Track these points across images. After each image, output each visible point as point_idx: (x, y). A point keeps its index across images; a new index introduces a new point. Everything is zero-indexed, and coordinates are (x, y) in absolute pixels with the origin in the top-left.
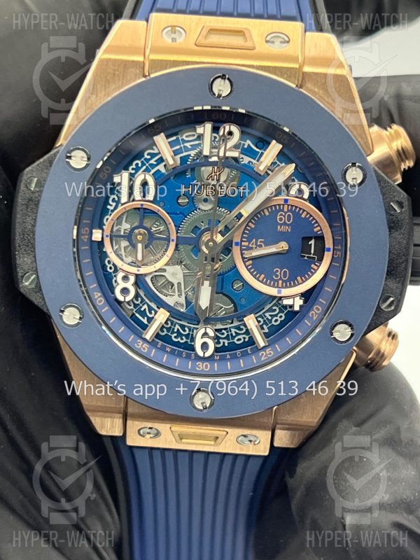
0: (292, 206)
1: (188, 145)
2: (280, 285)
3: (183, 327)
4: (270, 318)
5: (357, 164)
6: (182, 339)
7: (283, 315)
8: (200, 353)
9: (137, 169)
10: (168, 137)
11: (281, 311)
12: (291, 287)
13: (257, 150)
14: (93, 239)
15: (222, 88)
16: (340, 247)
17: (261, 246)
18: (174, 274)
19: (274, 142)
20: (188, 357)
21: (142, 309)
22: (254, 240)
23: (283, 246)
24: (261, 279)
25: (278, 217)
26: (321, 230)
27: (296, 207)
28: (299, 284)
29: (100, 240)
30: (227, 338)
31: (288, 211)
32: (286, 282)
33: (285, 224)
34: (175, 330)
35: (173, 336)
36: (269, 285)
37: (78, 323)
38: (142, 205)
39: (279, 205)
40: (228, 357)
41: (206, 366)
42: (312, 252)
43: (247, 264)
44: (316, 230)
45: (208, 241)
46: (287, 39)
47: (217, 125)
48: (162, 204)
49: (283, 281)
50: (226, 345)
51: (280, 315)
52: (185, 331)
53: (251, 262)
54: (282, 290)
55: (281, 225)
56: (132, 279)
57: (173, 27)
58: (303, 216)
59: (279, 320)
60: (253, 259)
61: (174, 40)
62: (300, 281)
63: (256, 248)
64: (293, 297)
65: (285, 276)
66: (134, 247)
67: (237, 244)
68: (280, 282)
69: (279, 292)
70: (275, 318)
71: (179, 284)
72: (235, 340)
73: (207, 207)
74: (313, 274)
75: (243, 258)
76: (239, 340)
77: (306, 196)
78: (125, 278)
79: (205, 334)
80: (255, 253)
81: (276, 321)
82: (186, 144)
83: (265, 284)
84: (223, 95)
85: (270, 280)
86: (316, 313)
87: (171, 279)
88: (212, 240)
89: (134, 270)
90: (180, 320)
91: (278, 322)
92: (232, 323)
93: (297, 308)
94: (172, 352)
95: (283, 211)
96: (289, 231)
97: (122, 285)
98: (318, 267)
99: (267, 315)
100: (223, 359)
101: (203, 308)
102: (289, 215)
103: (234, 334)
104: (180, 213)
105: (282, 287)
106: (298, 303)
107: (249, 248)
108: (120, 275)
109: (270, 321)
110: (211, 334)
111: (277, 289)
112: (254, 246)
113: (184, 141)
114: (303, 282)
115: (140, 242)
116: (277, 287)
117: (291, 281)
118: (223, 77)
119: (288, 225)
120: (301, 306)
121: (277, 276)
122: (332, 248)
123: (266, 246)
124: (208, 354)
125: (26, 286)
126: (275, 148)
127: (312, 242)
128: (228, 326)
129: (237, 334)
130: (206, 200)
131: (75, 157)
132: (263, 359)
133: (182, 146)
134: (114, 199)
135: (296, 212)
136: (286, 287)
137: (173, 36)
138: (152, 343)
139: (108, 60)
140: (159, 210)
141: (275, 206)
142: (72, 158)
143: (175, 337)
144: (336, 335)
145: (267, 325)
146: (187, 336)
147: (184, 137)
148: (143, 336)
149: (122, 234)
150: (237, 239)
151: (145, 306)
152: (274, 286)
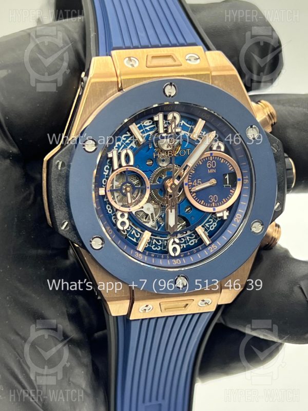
0: (215, 157)
1: (147, 128)
2: (214, 205)
3: (158, 240)
4: (208, 226)
5: (253, 126)
6: (158, 248)
7: (215, 223)
8: (173, 254)
9: (119, 147)
10: (136, 125)
11: (214, 221)
12: (220, 205)
13: (189, 126)
14: (100, 194)
15: (170, 91)
16: (247, 177)
17: (200, 184)
18: (148, 209)
19: (200, 119)
20: (165, 258)
21: (132, 233)
22: (195, 180)
23: (213, 181)
24: (202, 203)
25: (208, 164)
26: (233, 168)
27: (217, 157)
28: (225, 203)
29: (104, 194)
30: (185, 243)
31: (213, 160)
32: (217, 203)
33: (212, 168)
34: (154, 243)
35: (153, 247)
36: (207, 206)
37: (102, 247)
38: (127, 169)
39: (207, 157)
40: (189, 254)
41: (178, 262)
42: (228, 183)
43: (193, 195)
44: (230, 169)
45: (172, 185)
46: (198, 57)
47: (166, 114)
48: (138, 166)
49: (215, 203)
50: (185, 247)
51: (214, 224)
52: (159, 242)
53: (195, 194)
54: (215, 208)
55: (210, 169)
56: (126, 215)
57: (129, 58)
58: (222, 162)
59: (214, 227)
60: (197, 192)
61: (132, 65)
62: (225, 201)
63: (197, 185)
64: (222, 211)
65: (216, 200)
66: (125, 195)
67: (186, 184)
68: (213, 203)
69: (214, 209)
70: (211, 226)
71: (152, 214)
72: (190, 244)
73: (164, 164)
74: (232, 196)
75: (191, 192)
76: (192, 243)
77: (223, 149)
78: (122, 215)
79: (174, 242)
80: (197, 188)
81: (212, 227)
82: (146, 128)
83: (205, 206)
84: (172, 95)
85: (207, 203)
86: (238, 219)
87: (147, 212)
88: (174, 184)
89: (127, 210)
90: (156, 236)
91: (213, 228)
92: (186, 233)
93: (225, 218)
94: (155, 257)
95: (210, 160)
96: (215, 171)
97: (120, 220)
98: (235, 191)
99: (207, 225)
100: (185, 256)
101: (172, 226)
102: (214, 163)
103: (188, 240)
104: (149, 170)
105: (215, 206)
106: (225, 215)
107: (193, 186)
108: (119, 214)
109: (209, 228)
110: (177, 241)
111: (212, 208)
112: (196, 184)
113: (145, 126)
114: (227, 201)
115: (129, 192)
116: (212, 207)
117: (220, 202)
118: (171, 84)
119: (214, 169)
120: (227, 216)
121: (211, 200)
122: (241, 178)
123: (202, 183)
124: (177, 254)
125: (63, 230)
126: (201, 123)
127: (227, 177)
128: (184, 235)
129: (190, 239)
130: (163, 161)
131: (88, 145)
132: (211, 251)
133: (144, 129)
134: (107, 168)
135: (217, 159)
136: (217, 206)
137: (131, 63)
138: (143, 253)
139: (95, 83)
140: (137, 171)
141: (205, 158)
142: (86, 146)
143: (154, 247)
144: (253, 229)
145: (207, 231)
146: (161, 246)
147: (145, 124)
148: (137, 249)
149: (114, 188)
150: (186, 181)
151: (134, 231)
152: (210, 207)
